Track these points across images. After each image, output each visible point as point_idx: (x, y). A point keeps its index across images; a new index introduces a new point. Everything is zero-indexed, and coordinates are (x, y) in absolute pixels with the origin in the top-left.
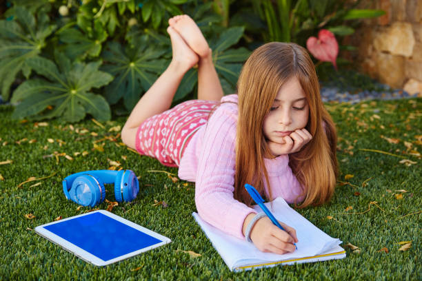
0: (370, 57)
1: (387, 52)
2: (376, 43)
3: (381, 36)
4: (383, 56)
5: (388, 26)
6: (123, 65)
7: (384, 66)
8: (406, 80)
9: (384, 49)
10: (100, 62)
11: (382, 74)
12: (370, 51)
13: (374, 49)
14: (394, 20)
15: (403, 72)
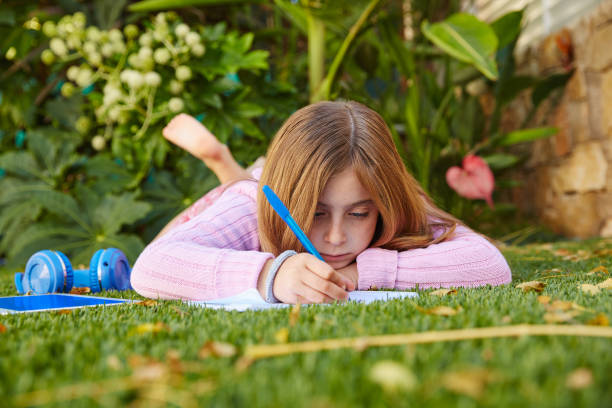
0: (550, 207)
1: (571, 193)
2: (555, 184)
3: (560, 172)
4: (565, 199)
5: (568, 155)
6: (173, 201)
7: (570, 211)
8: (602, 224)
9: (567, 188)
10: (138, 193)
11: (569, 225)
12: (549, 198)
13: (555, 194)
14: (575, 143)
15: (596, 213)
